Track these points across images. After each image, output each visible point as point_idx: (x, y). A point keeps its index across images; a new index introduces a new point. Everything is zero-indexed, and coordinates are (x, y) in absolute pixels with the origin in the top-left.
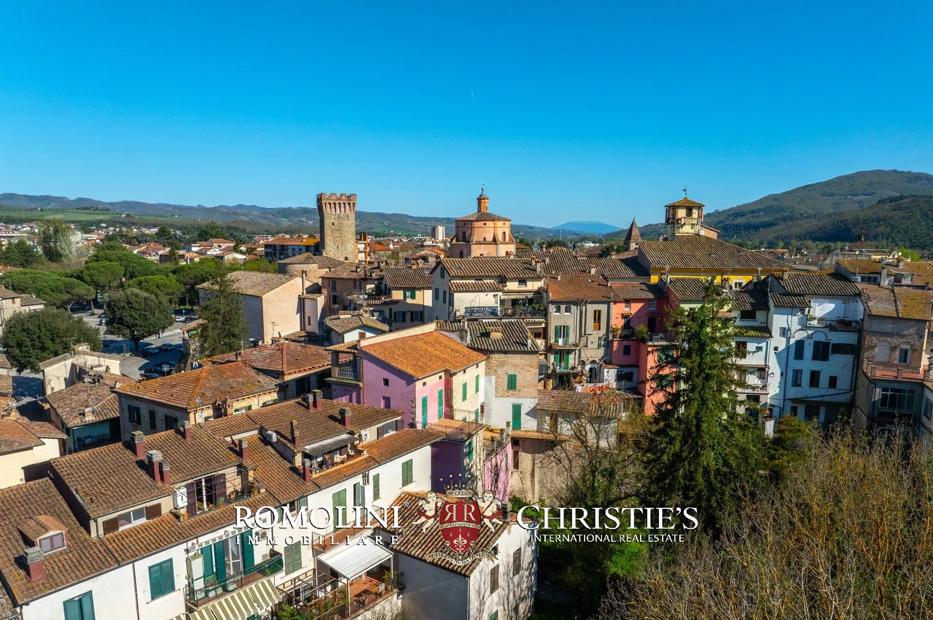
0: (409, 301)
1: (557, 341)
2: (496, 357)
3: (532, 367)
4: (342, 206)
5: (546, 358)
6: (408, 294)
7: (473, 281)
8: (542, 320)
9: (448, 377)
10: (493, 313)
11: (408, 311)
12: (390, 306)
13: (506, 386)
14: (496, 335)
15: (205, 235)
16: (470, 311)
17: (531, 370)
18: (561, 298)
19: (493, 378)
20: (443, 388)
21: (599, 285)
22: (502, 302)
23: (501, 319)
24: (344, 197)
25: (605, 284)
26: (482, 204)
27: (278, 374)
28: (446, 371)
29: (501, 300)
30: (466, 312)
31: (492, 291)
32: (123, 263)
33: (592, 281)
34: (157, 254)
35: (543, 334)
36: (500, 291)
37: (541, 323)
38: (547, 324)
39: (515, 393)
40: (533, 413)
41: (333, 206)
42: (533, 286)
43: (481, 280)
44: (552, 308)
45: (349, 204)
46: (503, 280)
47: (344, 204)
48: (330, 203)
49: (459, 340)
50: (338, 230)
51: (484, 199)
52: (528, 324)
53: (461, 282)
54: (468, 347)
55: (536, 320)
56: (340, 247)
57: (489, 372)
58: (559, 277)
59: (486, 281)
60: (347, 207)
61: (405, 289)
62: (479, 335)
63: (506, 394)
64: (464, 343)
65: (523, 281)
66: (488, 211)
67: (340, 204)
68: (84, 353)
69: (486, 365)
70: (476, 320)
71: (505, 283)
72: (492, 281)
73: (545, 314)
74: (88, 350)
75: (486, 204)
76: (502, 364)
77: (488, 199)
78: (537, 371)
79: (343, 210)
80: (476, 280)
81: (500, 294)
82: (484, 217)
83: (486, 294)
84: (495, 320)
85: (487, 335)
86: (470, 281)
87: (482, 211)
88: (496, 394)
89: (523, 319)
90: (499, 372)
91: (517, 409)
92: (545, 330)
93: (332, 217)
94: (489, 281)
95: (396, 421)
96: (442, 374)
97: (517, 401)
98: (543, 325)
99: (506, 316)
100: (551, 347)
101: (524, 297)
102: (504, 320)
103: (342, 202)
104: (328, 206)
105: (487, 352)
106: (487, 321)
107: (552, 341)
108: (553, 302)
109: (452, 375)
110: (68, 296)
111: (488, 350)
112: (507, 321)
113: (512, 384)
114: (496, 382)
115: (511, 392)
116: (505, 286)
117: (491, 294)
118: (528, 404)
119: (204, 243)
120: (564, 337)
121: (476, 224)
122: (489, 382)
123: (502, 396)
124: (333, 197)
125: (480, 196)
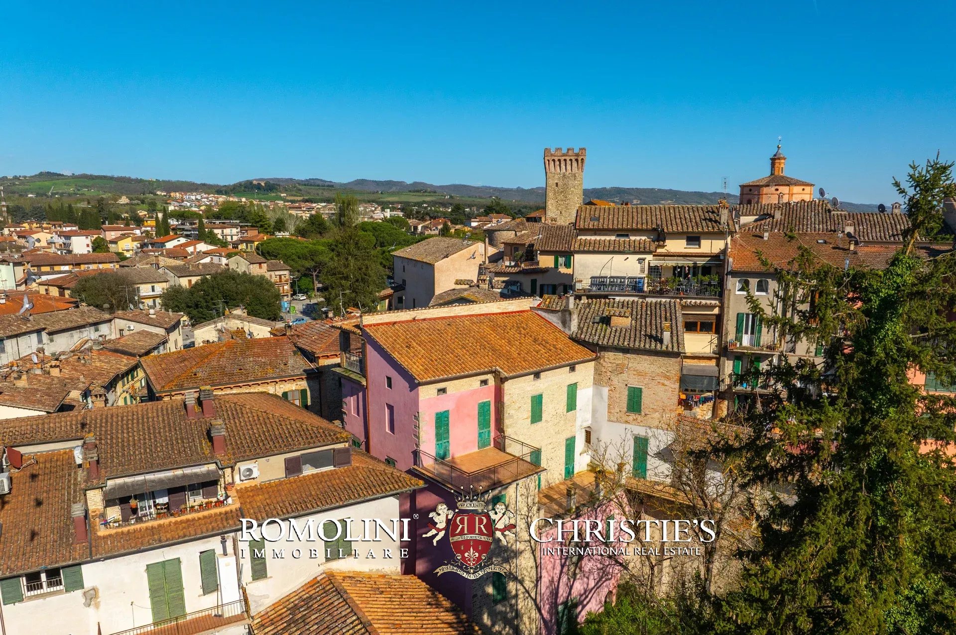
0: (563, 270)
1: (739, 339)
2: (610, 357)
3: (668, 378)
4: (569, 162)
5: (718, 365)
6: (561, 260)
7: (613, 238)
8: (713, 302)
9: (499, 382)
10: (636, 286)
11: (560, 285)
12: (534, 277)
13: (625, 405)
14: (622, 322)
15: (489, 210)
16: (598, 282)
17: (666, 382)
18: (756, 266)
19: (605, 391)
20: (490, 398)
21: (834, 248)
22: (653, 270)
23: (644, 297)
24: (570, 153)
25: (847, 247)
26: (777, 165)
27: (311, 357)
28: (495, 373)
29: (650, 268)
30: (592, 285)
31: (635, 253)
32: (376, 234)
33: (825, 242)
34: (437, 228)
35: (715, 325)
36: (650, 252)
37: (712, 307)
38: (722, 308)
39: (639, 418)
40: (664, 455)
41: (557, 163)
42: (710, 246)
43: (627, 236)
44: (733, 285)
45: (577, 160)
46: (660, 236)
47: (571, 160)
48: (554, 160)
49: (560, 326)
50: (562, 192)
51: (779, 159)
52: (684, 307)
53: (593, 238)
54: (571, 338)
55: (704, 302)
56: (563, 212)
57: (599, 379)
58: (766, 235)
59: (633, 238)
60: (575, 164)
61: (557, 254)
62: (597, 319)
63: (625, 418)
64: (567, 331)
65: (694, 239)
66: (784, 174)
67: (565, 160)
68: (239, 318)
69: (596, 370)
70: (606, 297)
71: (664, 241)
72: (643, 238)
73: (720, 293)
74: (245, 315)
75: (782, 166)
76: (620, 369)
77: (785, 159)
78: (677, 385)
79: (569, 167)
80: (618, 236)
81: (649, 257)
82: (777, 180)
83: (626, 256)
84: (636, 299)
85: (606, 321)
86: (608, 238)
87: (776, 173)
88: (609, 417)
89: (681, 299)
90: (615, 380)
91: (641, 444)
92: (719, 318)
93: (556, 177)
94: (638, 238)
95: (334, 450)
96: (490, 378)
97: (641, 431)
98: (716, 311)
99: (653, 293)
100: (726, 348)
101: (691, 263)
102: (649, 300)
103: (568, 158)
104: (552, 163)
105: (595, 349)
106: (622, 299)
107: (731, 336)
108: (734, 274)
109: (503, 380)
110: (313, 264)
111: (597, 344)
112: (654, 300)
113: (635, 402)
114: (610, 397)
115: (632, 416)
116: (663, 246)
117: (634, 258)
118: (660, 439)
119: (484, 218)
120: (752, 333)
121: (765, 190)
122: (598, 395)
123: (618, 421)
124: (559, 153)
125: (775, 155)
